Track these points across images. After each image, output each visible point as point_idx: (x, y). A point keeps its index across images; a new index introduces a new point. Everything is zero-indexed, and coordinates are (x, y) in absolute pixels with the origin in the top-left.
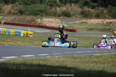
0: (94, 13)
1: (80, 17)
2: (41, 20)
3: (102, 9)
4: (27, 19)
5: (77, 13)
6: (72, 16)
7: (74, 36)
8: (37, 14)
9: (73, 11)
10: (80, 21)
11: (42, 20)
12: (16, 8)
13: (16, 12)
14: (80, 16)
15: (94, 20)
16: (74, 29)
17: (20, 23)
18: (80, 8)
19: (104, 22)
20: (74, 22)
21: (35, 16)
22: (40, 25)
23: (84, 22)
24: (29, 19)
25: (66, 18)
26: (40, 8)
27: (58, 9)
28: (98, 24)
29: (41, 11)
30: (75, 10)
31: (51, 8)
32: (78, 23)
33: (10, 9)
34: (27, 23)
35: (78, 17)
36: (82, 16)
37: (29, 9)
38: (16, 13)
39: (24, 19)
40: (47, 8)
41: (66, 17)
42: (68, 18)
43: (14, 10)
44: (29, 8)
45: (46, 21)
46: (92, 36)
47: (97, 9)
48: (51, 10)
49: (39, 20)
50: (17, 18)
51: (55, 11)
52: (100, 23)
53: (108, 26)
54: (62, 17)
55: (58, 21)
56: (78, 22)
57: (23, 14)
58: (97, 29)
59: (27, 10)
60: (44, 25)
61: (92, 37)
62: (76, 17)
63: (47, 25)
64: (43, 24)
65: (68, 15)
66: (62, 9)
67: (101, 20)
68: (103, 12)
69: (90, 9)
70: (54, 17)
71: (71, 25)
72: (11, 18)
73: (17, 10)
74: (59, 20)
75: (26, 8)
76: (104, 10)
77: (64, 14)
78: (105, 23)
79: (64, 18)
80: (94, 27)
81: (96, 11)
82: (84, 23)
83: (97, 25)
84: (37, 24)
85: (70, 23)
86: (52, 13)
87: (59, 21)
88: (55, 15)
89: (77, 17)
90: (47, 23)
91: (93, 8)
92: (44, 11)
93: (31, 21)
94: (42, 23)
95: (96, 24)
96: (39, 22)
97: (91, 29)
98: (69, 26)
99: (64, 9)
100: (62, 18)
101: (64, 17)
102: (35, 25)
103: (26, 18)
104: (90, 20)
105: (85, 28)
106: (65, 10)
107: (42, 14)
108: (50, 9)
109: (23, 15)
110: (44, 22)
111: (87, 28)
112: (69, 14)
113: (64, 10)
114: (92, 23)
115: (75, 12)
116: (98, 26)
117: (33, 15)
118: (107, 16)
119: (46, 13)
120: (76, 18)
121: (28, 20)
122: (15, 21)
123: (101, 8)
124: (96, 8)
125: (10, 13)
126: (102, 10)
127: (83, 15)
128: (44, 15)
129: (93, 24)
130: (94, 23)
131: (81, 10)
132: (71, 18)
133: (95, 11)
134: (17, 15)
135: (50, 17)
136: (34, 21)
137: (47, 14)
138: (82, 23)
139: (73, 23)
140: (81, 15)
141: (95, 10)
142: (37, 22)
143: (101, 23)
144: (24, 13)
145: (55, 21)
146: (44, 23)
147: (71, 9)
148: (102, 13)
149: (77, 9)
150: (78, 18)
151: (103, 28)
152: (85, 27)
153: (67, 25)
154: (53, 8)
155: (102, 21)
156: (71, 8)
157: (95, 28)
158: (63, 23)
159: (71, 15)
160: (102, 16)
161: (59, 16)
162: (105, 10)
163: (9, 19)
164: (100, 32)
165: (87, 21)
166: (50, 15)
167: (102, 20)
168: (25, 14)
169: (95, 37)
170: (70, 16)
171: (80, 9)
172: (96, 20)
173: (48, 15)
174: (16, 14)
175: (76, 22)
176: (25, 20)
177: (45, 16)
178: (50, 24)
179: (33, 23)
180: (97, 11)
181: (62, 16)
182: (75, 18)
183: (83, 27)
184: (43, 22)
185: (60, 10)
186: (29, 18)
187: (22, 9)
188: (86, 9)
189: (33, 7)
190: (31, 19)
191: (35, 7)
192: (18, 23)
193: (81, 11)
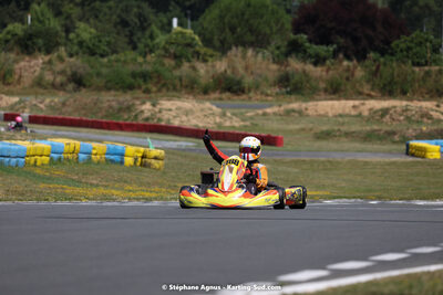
0: (321, 77)
1: (277, 94)
2: (154, 105)
3: (348, 66)
4: (106, 105)
5: (266, 79)
6: (249, 90)
7: (278, 158)
8: (131, 87)
9: (252, 73)
10: (282, 108)
11: (158, 106)
12: (59, 67)
13: (59, 79)
14: (277, 90)
15: (330, 103)
16: (273, 135)
17: (84, 118)
18: (274, 62)
19: (362, 108)
20: (260, 112)
21: (125, 92)
22: (151, 122)
23: (293, 111)
24: (114, 103)
25: (229, 99)
26: (141, 64)
27: (202, 69)
28: (340, 116)
29: (145, 76)
30: (259, 71)
31: (178, 66)
32: (275, 114)
33: (38, 69)
34: (106, 116)
35: (269, 92)
36: (284, 90)
37: (104, 71)
38: (62, 85)
39: (95, 104)
40: (163, 65)
41: (228, 94)
42: (236, 98)
43: (53, 73)
44: (102, 65)
45: (170, 110)
46: (338, 157)
47: (333, 64)
48: (177, 73)
49: (148, 106)
50: (72, 100)
51: (193, 74)
52: (347, 111)
53: (379, 122)
54: (216, 95)
55: (211, 109)
56: (276, 109)
57: (84, 86)
58: (347, 134)
59: (99, 75)
60: (163, 123)
61: (338, 163)
62: (262, 93)
63: (176, 123)
64: (160, 120)
65: (235, 88)
66: (213, 66)
67: (351, 103)
68: (353, 75)
69: (310, 68)
70: (189, 93)
71: (255, 122)
72: (48, 101)
73: (62, 72)
74: (213, 104)
75: (92, 67)
76: (355, 67)
77: (223, 85)
78: (366, 113)
79: (221, 99)
80: (336, 128)
81: (327, 71)
82: (297, 115)
83: (340, 119)
84: (140, 121)
85: (249, 114)
86: (181, 80)
87: (214, 108)
88: (192, 88)
89: (267, 95)
90: (175, 117)
91: (318, 61)
92: (155, 75)
93: (120, 110)
94: (159, 115)
95: (335, 116)
96: (147, 114)
97: (326, 135)
98: (248, 123)
99: (221, 66)
100: (215, 99)
101: (221, 93)
102: (134, 122)
103: (102, 102)
104: (315, 103)
105: (303, 130)
106: (226, 71)
107: (150, 86)
108: (174, 68)
109: (83, 90)
110: (164, 112)
111: (311, 130)
112: (239, 83)
113: (223, 69)
114: (322, 113)
115: (260, 76)
116: (343, 124)
117: (117, 90)
118: (366, 89)
119: (163, 82)
120: (264, 98)
121: (110, 107)
122: (64, 110)
123: (345, 63)
124: (328, 62)
125: (39, 84)
126: (348, 69)
127: (286, 87)
128: (154, 89)
129: (326, 115)
130: (330, 115)
131: (279, 70)
132: (244, 96)
133: (324, 73)
134: (65, 90)
135: (175, 93)
136: (129, 109)
137: (164, 85)
138: (289, 113)
139: (257, 114)
140: (280, 87)
141: (325, 68)
142: (142, 112)
143: (353, 113)
144: (88, 84)
145: (202, 110)
146: (166, 116)
147: (246, 68)
148: (347, 79)
149: (263, 66)
150: (270, 98)
151: (368, 128)
152: (302, 126)
153: (243, 120)
154: (186, 66)
155: (354, 107)
156: (243, 64)
157: (339, 130)
158: (229, 114)
159: (246, 85)
160: (348, 87)
161: (206, 91)
162: (359, 68)
163: (41, 106)
164: (358, 145)
165: (304, 105)
166: (175, 89)
167: (357, 103)
168: (90, 86)
169: (349, 162)
170: (243, 92)
171: (274, 67)
172: (336, 103)
173: (168, 90)
174: (62, 87)
175: (268, 110)
176: (101, 108)
177: (159, 91)
178: (184, 118)
179: (125, 118)
180: (331, 72)
181: (214, 90)
182: (259, 97)
183: (297, 127)
184: (160, 112)
185: (207, 72)
186: (110, 99)
187: (81, 71)
188: (295, 65)
189: (115, 64)
190: (119, 103)
191: (125, 62)
192: (76, 116)
193: (277, 74)
